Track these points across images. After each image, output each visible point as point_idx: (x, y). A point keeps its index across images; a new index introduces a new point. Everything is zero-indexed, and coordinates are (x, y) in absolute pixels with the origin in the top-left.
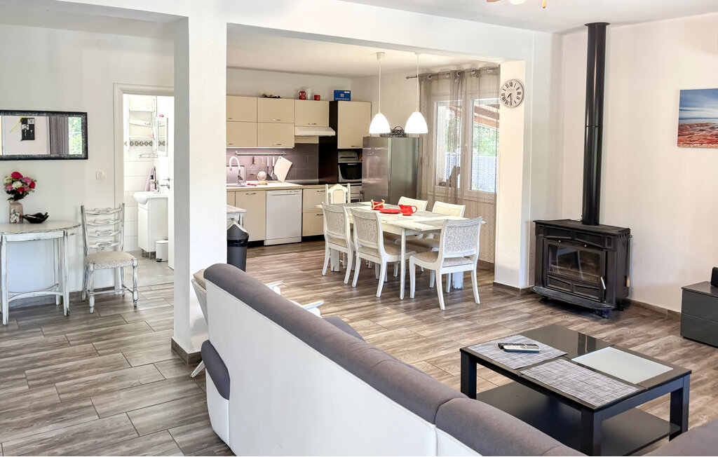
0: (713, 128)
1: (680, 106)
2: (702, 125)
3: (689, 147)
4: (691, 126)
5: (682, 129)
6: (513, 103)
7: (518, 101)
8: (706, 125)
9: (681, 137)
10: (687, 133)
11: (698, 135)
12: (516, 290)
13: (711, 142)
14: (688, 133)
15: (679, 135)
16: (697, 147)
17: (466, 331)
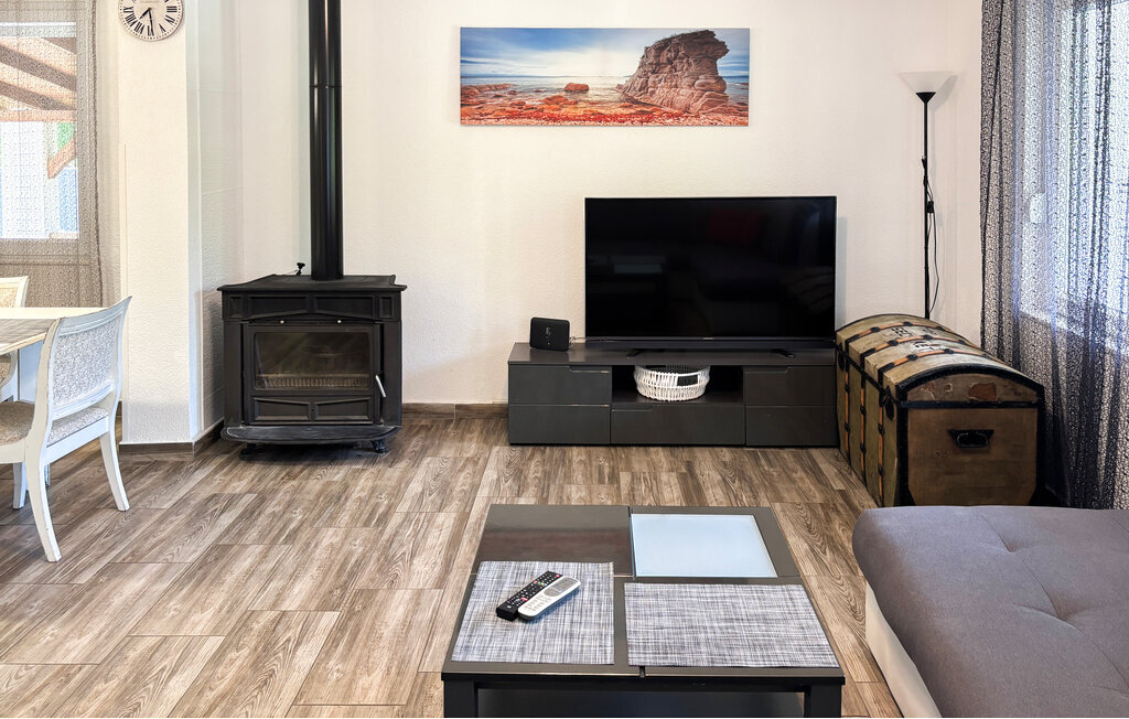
0: (514, 93)
1: (462, 55)
2: (496, 88)
3: (480, 124)
4: (480, 89)
5: (467, 95)
6: (157, 30)
7: (168, 26)
8: (504, 87)
9: (465, 108)
10: (475, 100)
11: (492, 104)
12: (185, 447)
13: (512, 116)
14: (477, 102)
15: (462, 105)
16: (491, 124)
17: (168, 594)
